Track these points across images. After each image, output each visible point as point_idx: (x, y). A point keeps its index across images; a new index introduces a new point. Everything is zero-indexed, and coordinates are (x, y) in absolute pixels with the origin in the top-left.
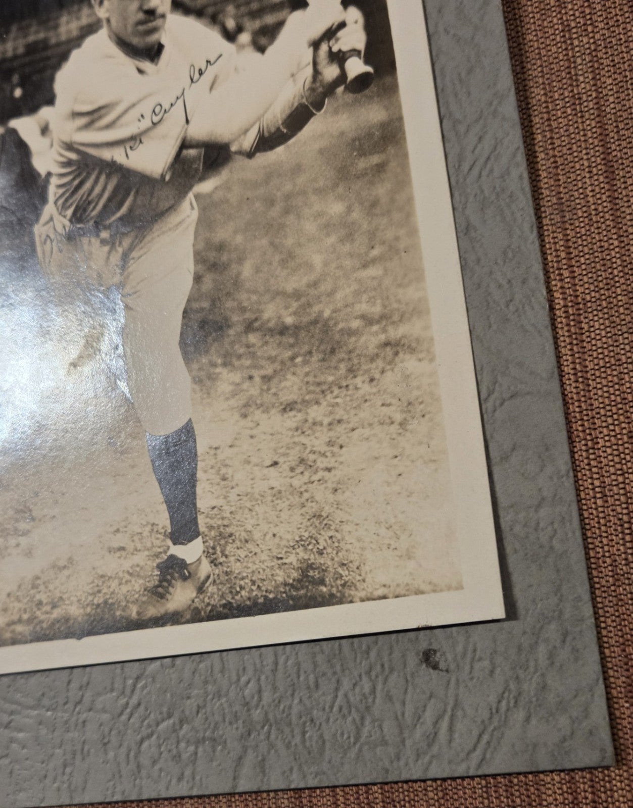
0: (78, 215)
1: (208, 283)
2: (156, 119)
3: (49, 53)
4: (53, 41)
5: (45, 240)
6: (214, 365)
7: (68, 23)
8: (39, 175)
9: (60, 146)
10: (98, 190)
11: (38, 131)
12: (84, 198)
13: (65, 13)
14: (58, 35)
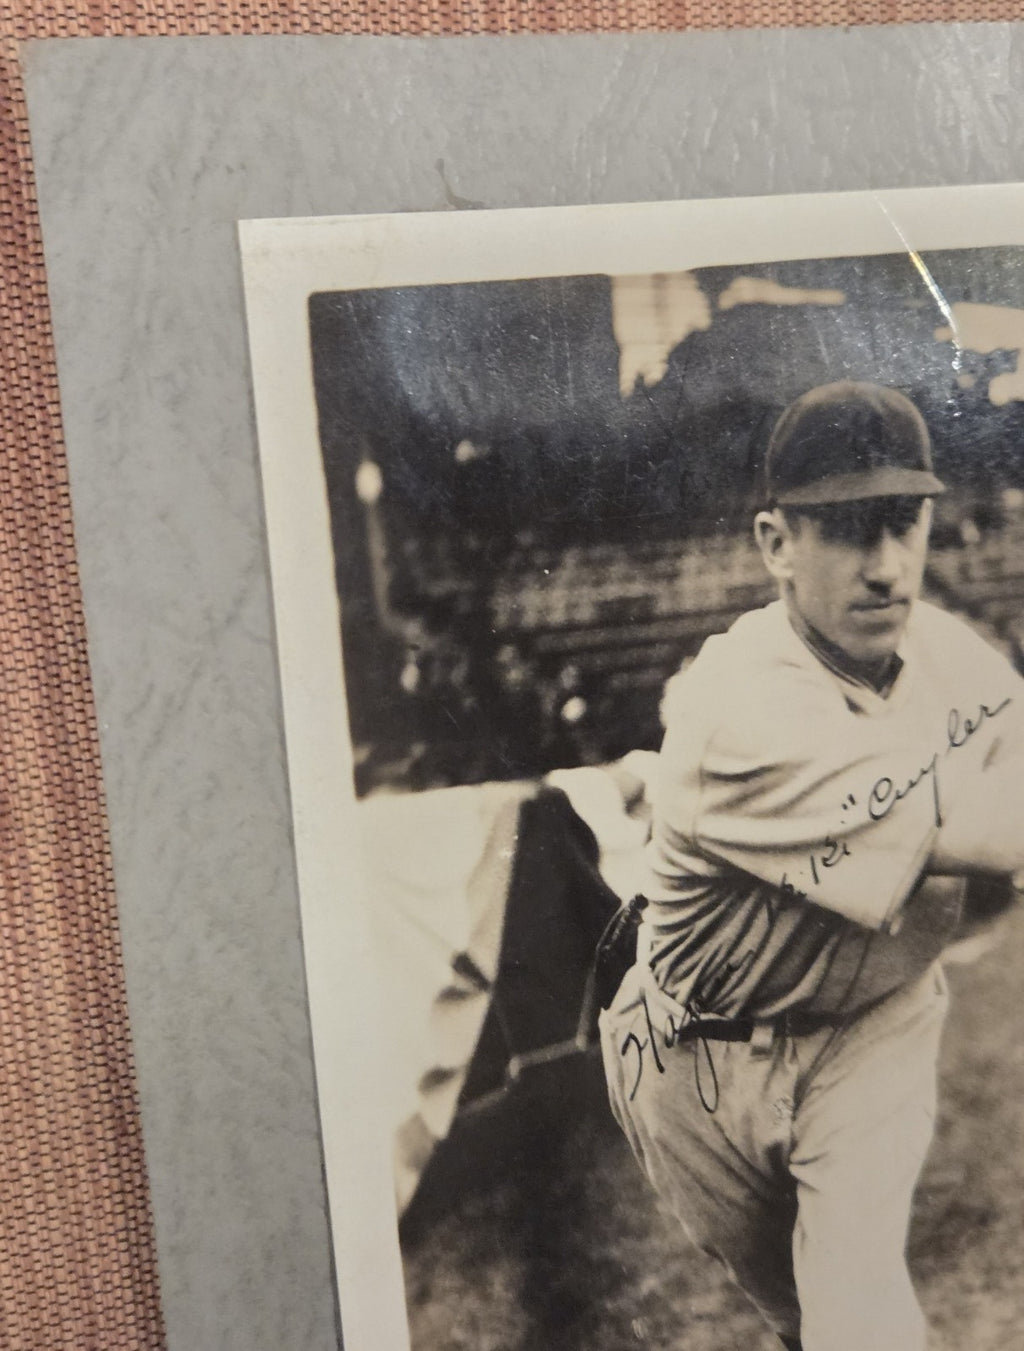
0: (704, 994)
1: (963, 1134)
2: (879, 809)
3: (653, 631)
4: (664, 606)
5: (626, 1045)
6: (968, 1290)
7: (700, 572)
8: (618, 902)
9: (669, 842)
10: (750, 942)
11: (619, 805)
12: (718, 959)
13: (693, 545)
14: (675, 595)
